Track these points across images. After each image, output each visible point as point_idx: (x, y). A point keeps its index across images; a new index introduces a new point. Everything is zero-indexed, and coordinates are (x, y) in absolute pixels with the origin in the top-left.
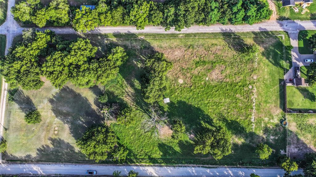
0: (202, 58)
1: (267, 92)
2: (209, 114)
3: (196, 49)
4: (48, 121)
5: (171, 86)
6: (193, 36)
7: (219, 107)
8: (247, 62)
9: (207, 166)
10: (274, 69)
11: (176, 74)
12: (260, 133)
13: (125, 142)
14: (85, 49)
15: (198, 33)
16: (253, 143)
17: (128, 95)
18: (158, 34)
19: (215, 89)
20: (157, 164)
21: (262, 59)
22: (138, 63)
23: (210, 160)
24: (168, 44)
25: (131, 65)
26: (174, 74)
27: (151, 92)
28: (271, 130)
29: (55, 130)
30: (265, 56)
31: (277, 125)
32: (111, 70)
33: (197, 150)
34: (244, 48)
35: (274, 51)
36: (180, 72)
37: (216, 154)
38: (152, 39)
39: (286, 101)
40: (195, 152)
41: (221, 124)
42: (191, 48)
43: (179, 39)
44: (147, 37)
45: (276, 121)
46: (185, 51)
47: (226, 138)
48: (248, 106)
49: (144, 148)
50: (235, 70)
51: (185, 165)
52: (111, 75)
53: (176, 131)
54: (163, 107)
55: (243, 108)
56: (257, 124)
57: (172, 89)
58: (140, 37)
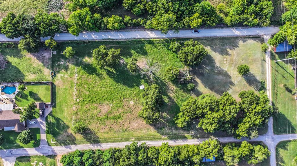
0: (115, 121)
1: (65, 97)
2: (109, 78)
3: (121, 129)
4: (232, 68)
5: (139, 99)
6: (123, 140)
7: (102, 84)
8: (81, 120)
9: (110, 40)
10: (60, 115)
11: (135, 108)
12: (71, 66)
13: (172, 55)
14: (207, 124)
15: (119, 142)
16: (76, 58)
17: (172, 91)
18: (151, 140)
19: (105, 98)
20: (148, 40)
21: (69, 123)
22: (166, 116)
23: (108, 44)
24: (142, 132)
25: (172, 114)
26: (137, 108)
27: (154, 93)
28: (63, 68)
29: (226, 61)
30: (66, 125)
31: (59, 72)
32: (186, 108)
33: (118, 51)
34: (83, 131)
35: (59, 129)
36: (133, 109)
37: (104, 49)
38: (156, 135)
39: (51, 90)
40: (119, 49)
41: (100, 71)
42: (125, 130)
43: (134, 137)
44: (160, 138)
45: (59, 76)
46: (129, 127)
47: (97, 61)
48: (80, 85)
49: (158, 51)
50: (89, 113)
51: (126, 40)
52: (186, 105)
53: (134, 64)
54: (145, 82)
55: (84, 84)
56: (74, 72)
57: (139, 96)
58: (166, 137)
